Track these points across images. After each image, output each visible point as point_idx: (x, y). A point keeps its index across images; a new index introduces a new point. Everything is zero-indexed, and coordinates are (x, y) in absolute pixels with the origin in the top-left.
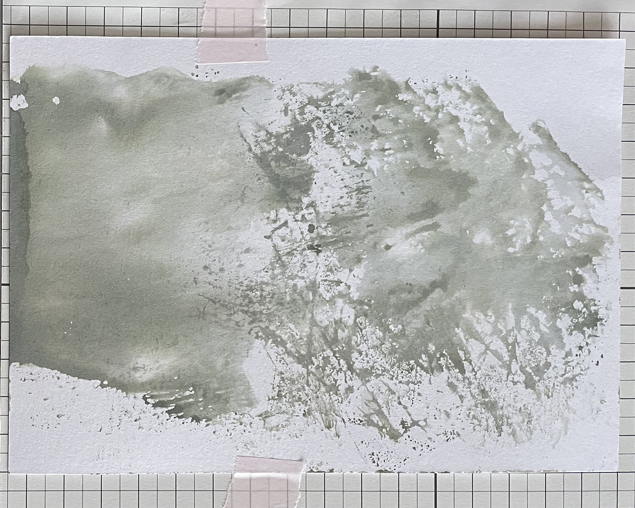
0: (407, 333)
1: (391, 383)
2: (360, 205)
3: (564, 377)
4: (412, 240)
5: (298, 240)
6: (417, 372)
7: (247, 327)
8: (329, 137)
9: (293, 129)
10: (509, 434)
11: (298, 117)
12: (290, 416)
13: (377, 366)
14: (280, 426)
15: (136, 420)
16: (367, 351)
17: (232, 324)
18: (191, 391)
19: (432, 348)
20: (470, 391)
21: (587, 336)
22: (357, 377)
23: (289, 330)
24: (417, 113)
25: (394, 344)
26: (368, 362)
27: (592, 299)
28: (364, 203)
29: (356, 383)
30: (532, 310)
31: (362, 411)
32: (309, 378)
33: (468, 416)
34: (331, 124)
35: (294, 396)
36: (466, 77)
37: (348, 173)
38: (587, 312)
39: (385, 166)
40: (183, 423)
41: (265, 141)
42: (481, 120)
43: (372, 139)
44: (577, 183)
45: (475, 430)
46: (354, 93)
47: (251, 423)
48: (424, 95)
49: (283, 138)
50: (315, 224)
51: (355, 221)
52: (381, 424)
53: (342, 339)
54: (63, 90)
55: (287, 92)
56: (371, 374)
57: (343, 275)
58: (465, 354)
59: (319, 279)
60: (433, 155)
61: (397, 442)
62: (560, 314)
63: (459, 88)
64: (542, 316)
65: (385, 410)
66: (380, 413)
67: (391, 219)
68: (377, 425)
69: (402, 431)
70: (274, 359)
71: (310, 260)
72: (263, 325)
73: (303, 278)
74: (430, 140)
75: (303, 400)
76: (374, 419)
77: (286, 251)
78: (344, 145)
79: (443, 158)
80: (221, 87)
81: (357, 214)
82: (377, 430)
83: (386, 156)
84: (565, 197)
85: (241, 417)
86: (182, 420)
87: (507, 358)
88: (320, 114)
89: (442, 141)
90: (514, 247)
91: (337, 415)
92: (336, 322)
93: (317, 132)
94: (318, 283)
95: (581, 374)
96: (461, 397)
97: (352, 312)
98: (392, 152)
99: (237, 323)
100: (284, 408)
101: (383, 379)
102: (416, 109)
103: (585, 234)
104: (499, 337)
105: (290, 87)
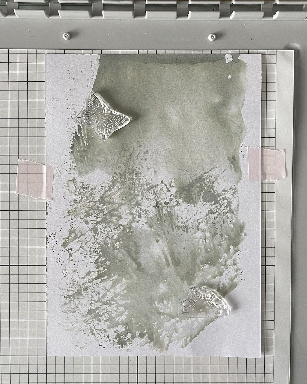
0: (115, 251)
1: (90, 243)
2: (178, 228)
3: (94, 329)
4: (161, 253)
5: (161, 197)
6: (96, 256)
7: (118, 172)
8: (211, 212)
9: (215, 194)
10: (65, 302)
11: (222, 196)
12: (74, 193)
13: (99, 236)
14: (69, 188)
15: (72, 117)
16: (106, 231)
17: (119, 164)
18: (86, 144)
19: (108, 263)
20: (87, 282)
21: (114, 340)
22: (93, 226)
23: (116, 192)
24: (224, 255)
25: (110, 244)
26: (101, 232)
27: (132, 342)
28: (179, 229)
29: (91, 226)
30: (127, 312)
31: (76, 229)
32: (93, 202)
33: (74, 281)
34: (218, 213)
35: (84, 195)
36: (241, 280)
37: (194, 221)
38: (126, 340)
39: (197, 240)
40: (70, 140)
41: (210, 180)
42: (220, 287)
43: (211, 233)
44: (189, 335)
45: (67, 284)
46: (234, 224)
47: (70, 174)
48: (233, 259)
49: (211, 190)
50: (168, 205)
51: (170, 225)
52: (70, 238)
53: (112, 219)
54: (235, 80)
55: (234, 191)
56: (95, 233)
57: (144, 219)
58: (105, 280)
59: (142, 207)
60: (203, 263)
61: (61, 246)
62: (125, 327)
63: (236, 276)
64: (124, 317)
65: (77, 240)
67: (172, 243)
68: (69, 236)
69: (67, 248)
70: (102, 185)
71: (151, 203)
72: (119, 180)
73: (142, 199)
74: (210, 262)
75: (82, 199)
76: (73, 234)
77: (155, 191)
78: (208, 219)
79: (202, 268)
80: (236, 158)
81: (174, 226)
82: (67, 236)
83: (202, 240)
84: (182, 329)
85: (74, 169)
86: (72, 139)
87: (103, 300)
88: (223, 208)
89: (210, 268)
90: (158, 304)
91: (75, 216)
92: (120, 216)
93: (214, 206)
94: (140, 206)
95: (95, 337)
96: (84, 278)
97: (125, 224)
98: (205, 243)
99: (120, 167)
100: (78, 190)
101: (92, 239)
102: (226, 255)
103: (164, 338)
104: (113, 296)
105: (236, 193)
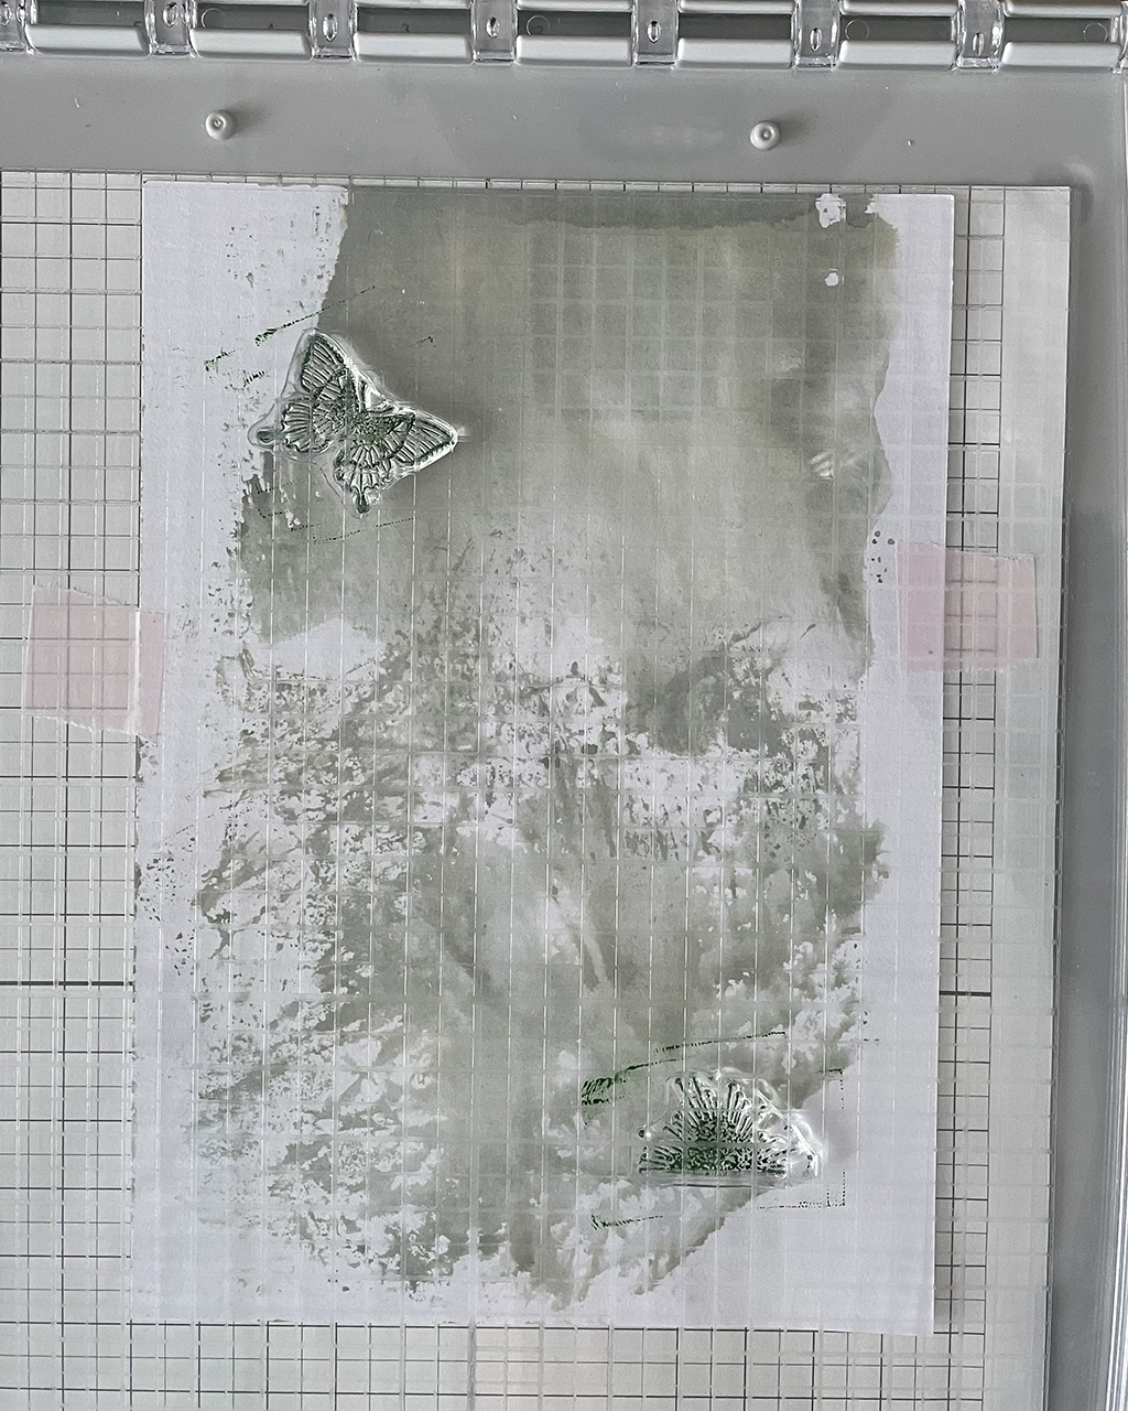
1: (301, 895)
2: (633, 842)
6: (321, 943)
9: (773, 717)
12: (243, 706)
13: (335, 869)
14: (225, 687)
16: (361, 851)
18: (293, 522)
19: (367, 972)
20: (284, 1042)
21: (384, 1260)
22: (313, 831)
23: (403, 706)
31: (250, 839)
32: (313, 742)
33: (239, 1038)
38: (428, 1261)
39: (702, 889)
40: (233, 506)
41: (752, 666)
45: (212, 1049)
47: (231, 633)
50: (597, 758)
52: (225, 874)
53: (385, 805)
55: (842, 708)
57: (504, 807)
59: (496, 763)
61: (193, 904)
63: (846, 1027)
64: (421, 1178)
65: (253, 881)
66: (246, 873)
68: (224, 865)
69: (213, 914)
71: (531, 746)
72: (411, 659)
73: (498, 733)
78: (743, 812)
82: (215, 866)
85: (244, 615)
87: (344, 1111)
88: (801, 770)
91: (244, 792)
93: (767, 764)
94: (489, 760)
100: (259, 694)
101: (309, 878)
102: (809, 947)
103: (572, 1257)
104: (383, 1098)
105: (850, 713)
